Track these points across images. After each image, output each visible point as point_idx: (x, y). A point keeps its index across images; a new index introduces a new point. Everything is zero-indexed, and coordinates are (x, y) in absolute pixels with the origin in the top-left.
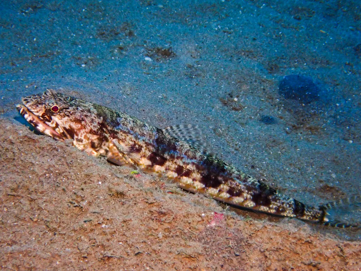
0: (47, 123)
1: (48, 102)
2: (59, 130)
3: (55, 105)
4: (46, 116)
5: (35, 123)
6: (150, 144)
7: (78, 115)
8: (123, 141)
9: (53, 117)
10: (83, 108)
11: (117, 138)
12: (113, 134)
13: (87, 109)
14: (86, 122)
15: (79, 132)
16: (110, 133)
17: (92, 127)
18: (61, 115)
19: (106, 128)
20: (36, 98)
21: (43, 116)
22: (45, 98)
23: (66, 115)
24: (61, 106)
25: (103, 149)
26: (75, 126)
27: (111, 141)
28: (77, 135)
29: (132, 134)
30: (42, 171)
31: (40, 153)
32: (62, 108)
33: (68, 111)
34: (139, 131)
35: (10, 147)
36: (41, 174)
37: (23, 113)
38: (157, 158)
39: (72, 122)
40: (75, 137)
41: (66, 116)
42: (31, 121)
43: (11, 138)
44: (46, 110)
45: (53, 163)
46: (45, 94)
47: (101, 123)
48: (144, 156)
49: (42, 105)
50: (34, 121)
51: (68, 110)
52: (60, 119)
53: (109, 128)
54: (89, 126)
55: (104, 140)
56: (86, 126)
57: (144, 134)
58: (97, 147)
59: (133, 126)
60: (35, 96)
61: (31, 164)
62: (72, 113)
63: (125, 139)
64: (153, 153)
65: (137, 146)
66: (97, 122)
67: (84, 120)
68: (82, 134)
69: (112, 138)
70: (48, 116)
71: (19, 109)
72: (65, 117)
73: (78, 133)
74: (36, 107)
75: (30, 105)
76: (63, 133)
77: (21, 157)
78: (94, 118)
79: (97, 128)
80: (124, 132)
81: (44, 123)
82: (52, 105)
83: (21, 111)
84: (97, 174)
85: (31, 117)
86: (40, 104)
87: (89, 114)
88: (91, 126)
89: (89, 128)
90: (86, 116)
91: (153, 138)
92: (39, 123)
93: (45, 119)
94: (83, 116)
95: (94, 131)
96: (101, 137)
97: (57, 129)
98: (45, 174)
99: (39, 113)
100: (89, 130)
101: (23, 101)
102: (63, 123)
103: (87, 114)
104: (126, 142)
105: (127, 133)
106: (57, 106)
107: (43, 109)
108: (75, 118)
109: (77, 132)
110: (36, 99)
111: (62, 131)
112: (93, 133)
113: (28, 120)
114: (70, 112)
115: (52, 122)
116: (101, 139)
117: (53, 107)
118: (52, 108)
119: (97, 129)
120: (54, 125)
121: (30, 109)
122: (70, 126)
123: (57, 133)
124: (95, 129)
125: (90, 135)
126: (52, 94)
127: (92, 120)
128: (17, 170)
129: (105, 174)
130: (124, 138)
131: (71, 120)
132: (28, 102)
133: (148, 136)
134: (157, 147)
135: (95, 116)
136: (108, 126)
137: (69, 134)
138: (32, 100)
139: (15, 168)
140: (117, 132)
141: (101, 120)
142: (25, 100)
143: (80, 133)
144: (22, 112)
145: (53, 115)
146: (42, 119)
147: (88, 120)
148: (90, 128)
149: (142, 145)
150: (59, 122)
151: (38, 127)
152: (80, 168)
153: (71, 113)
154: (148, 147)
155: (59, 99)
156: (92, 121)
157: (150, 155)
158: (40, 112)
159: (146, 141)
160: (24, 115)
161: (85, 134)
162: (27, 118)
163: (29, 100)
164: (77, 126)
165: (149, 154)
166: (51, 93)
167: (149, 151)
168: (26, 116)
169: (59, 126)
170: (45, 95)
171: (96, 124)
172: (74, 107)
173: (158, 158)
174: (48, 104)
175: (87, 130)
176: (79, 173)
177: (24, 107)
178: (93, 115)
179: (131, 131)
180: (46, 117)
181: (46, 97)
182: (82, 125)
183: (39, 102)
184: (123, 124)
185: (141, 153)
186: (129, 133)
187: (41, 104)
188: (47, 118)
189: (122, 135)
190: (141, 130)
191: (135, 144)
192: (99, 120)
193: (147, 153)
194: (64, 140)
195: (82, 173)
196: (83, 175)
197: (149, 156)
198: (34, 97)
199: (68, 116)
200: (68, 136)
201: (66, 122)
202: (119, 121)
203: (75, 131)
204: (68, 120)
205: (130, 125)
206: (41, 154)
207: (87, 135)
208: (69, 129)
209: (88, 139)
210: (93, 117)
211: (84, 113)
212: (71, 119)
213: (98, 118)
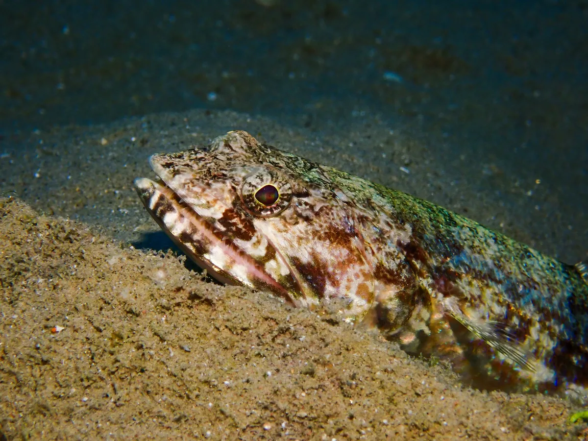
0: (239, 242)
1: (244, 170)
2: (278, 269)
3: (268, 182)
4: (234, 221)
5: (198, 241)
6: (554, 315)
7: (338, 218)
8: (474, 302)
9: (257, 223)
10: (351, 194)
11: (456, 293)
12: (445, 281)
13: (361, 196)
14: (362, 240)
15: (342, 274)
16: (433, 278)
17: (381, 256)
18: (284, 218)
19: (424, 261)
20: (201, 159)
21: (225, 220)
22: (228, 159)
23: (300, 215)
24: (288, 186)
25: (414, 331)
26: (328, 253)
27: (439, 305)
28: (335, 283)
29: (499, 282)
30: (248, 412)
31: (233, 346)
32: (290, 192)
33: (306, 204)
34: (517, 271)
35: (123, 325)
36: (244, 423)
37: (160, 208)
38: (574, 358)
39: (320, 238)
40: (329, 289)
41: (300, 220)
42: (185, 236)
43: (125, 295)
44: (237, 198)
45: (286, 380)
46: (227, 145)
47: (408, 245)
48: (536, 354)
49: (224, 183)
50: (196, 237)
51: (305, 199)
52: (280, 231)
53: (433, 262)
54: (373, 253)
55: (417, 302)
56: (363, 253)
57: (532, 280)
58: (395, 325)
59: (498, 254)
60: (196, 153)
61: (206, 388)
62: (321, 209)
63: (480, 297)
64: (562, 343)
65: (515, 320)
66: (396, 239)
67: (357, 235)
68: (349, 280)
69: (440, 295)
70: (242, 221)
71: (146, 194)
72: (297, 223)
73: (338, 277)
74: (204, 190)
75: (183, 181)
76: (290, 277)
77: (169, 363)
78: (387, 228)
79: (398, 261)
80: (478, 276)
81: (229, 242)
82: (258, 180)
83: (154, 200)
84: (455, 423)
85: (186, 221)
86: (215, 178)
87: (370, 214)
88: (379, 255)
89: (374, 261)
90: (362, 220)
91: (559, 294)
92: (211, 243)
93: (231, 230)
94: (353, 219)
95: (390, 272)
96: (410, 292)
97: (271, 265)
98: (260, 424)
99: (212, 210)
100: (374, 266)
101: (160, 167)
102: (290, 241)
103: (365, 215)
104: (482, 305)
105: (484, 277)
106: (275, 186)
107: (227, 195)
108: (330, 227)
109: (335, 274)
110: (202, 163)
111: (285, 271)
112: (385, 277)
113: (176, 232)
114: (312, 207)
115: (254, 239)
116: (409, 296)
117: (260, 187)
118: (256, 191)
119: (399, 265)
120: (261, 251)
121: (184, 196)
122: (314, 255)
123: (270, 276)
124: (392, 265)
125: (376, 282)
126: (250, 147)
127: (382, 233)
128: (155, 410)
129: (488, 425)
130: (476, 292)
131: (315, 233)
132: (176, 173)
133: (546, 288)
134: (574, 325)
135: (389, 220)
136: (430, 253)
137: (307, 280)
138: (188, 165)
139: (148, 399)
140: (455, 273)
141: (405, 236)
142: (168, 165)
143: (345, 277)
144: (157, 205)
145: (259, 218)
146: (223, 229)
147: (368, 233)
148: (376, 261)
149: (529, 316)
150: (279, 242)
151: (206, 256)
152: (386, 402)
153: (317, 209)
154: (547, 323)
155: (273, 163)
156: (381, 238)
157: (554, 349)
158: (217, 206)
159: (541, 306)
160: (163, 213)
161: (361, 279)
162: (172, 227)
163: (179, 164)
164: (337, 253)
165: (548, 344)
166: (244, 145)
167: (551, 335)
168: (170, 219)
169: (277, 255)
170: (227, 151)
171: (392, 248)
172: (323, 190)
173: (575, 360)
174: (244, 179)
175: (366, 267)
176: (385, 421)
177: (163, 189)
178: (383, 217)
179: (495, 270)
180: (235, 224)
181: (231, 156)
182: (351, 251)
183: (213, 173)
184: (471, 247)
185: (527, 342)
186: (490, 276)
187: (221, 177)
188: (240, 226)
189: (470, 284)
190: (523, 269)
191: (509, 316)
192: (402, 234)
193: (545, 344)
194: (288, 299)
195: (399, 419)
196: (402, 428)
197: (548, 353)
198: (193, 157)
199: (307, 219)
200: (305, 286)
201: (300, 238)
202: (456, 238)
203: (330, 269)
204: (306, 232)
205: (490, 252)
206: (237, 351)
207: (368, 283)
208: (309, 264)
209: (370, 297)
210: (382, 225)
211: (357, 211)
212: (318, 229)
213: (397, 227)
